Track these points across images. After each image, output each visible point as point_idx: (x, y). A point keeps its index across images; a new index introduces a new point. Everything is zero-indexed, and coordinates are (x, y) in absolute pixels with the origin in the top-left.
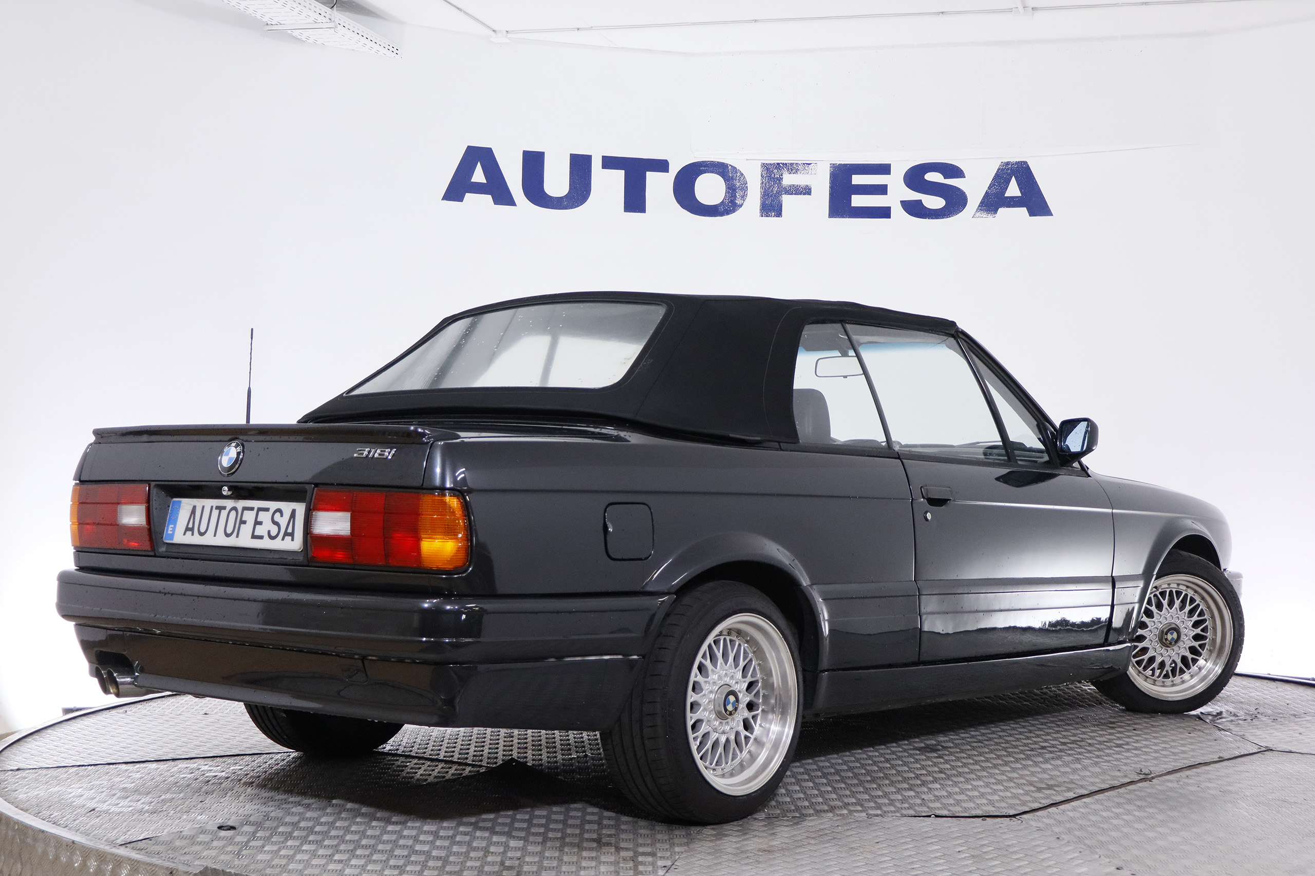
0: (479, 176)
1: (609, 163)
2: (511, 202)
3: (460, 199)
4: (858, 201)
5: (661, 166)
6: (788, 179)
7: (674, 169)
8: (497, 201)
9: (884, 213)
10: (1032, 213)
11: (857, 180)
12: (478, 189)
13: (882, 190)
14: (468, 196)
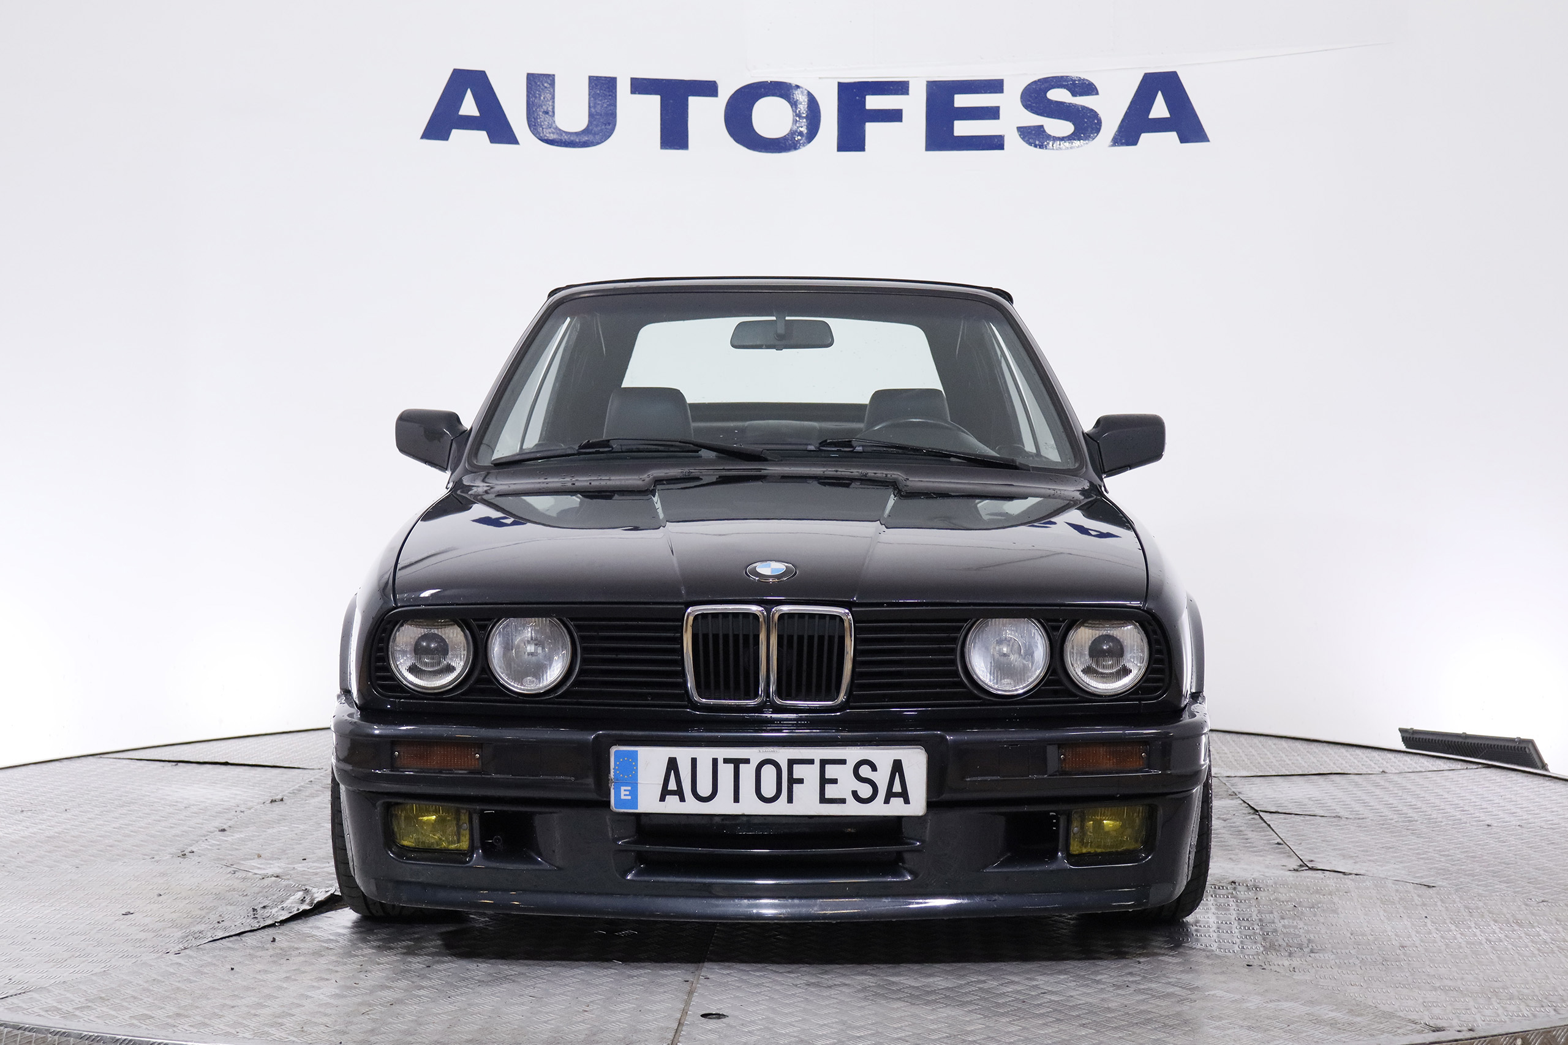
0: (469, 107)
1: (640, 86)
2: (512, 139)
3: (446, 137)
4: (962, 128)
5: (708, 89)
6: (873, 102)
7: (726, 92)
8: (494, 138)
9: (995, 143)
10: (1183, 140)
11: (961, 101)
12: (468, 123)
13: (992, 113)
14: (455, 133)
